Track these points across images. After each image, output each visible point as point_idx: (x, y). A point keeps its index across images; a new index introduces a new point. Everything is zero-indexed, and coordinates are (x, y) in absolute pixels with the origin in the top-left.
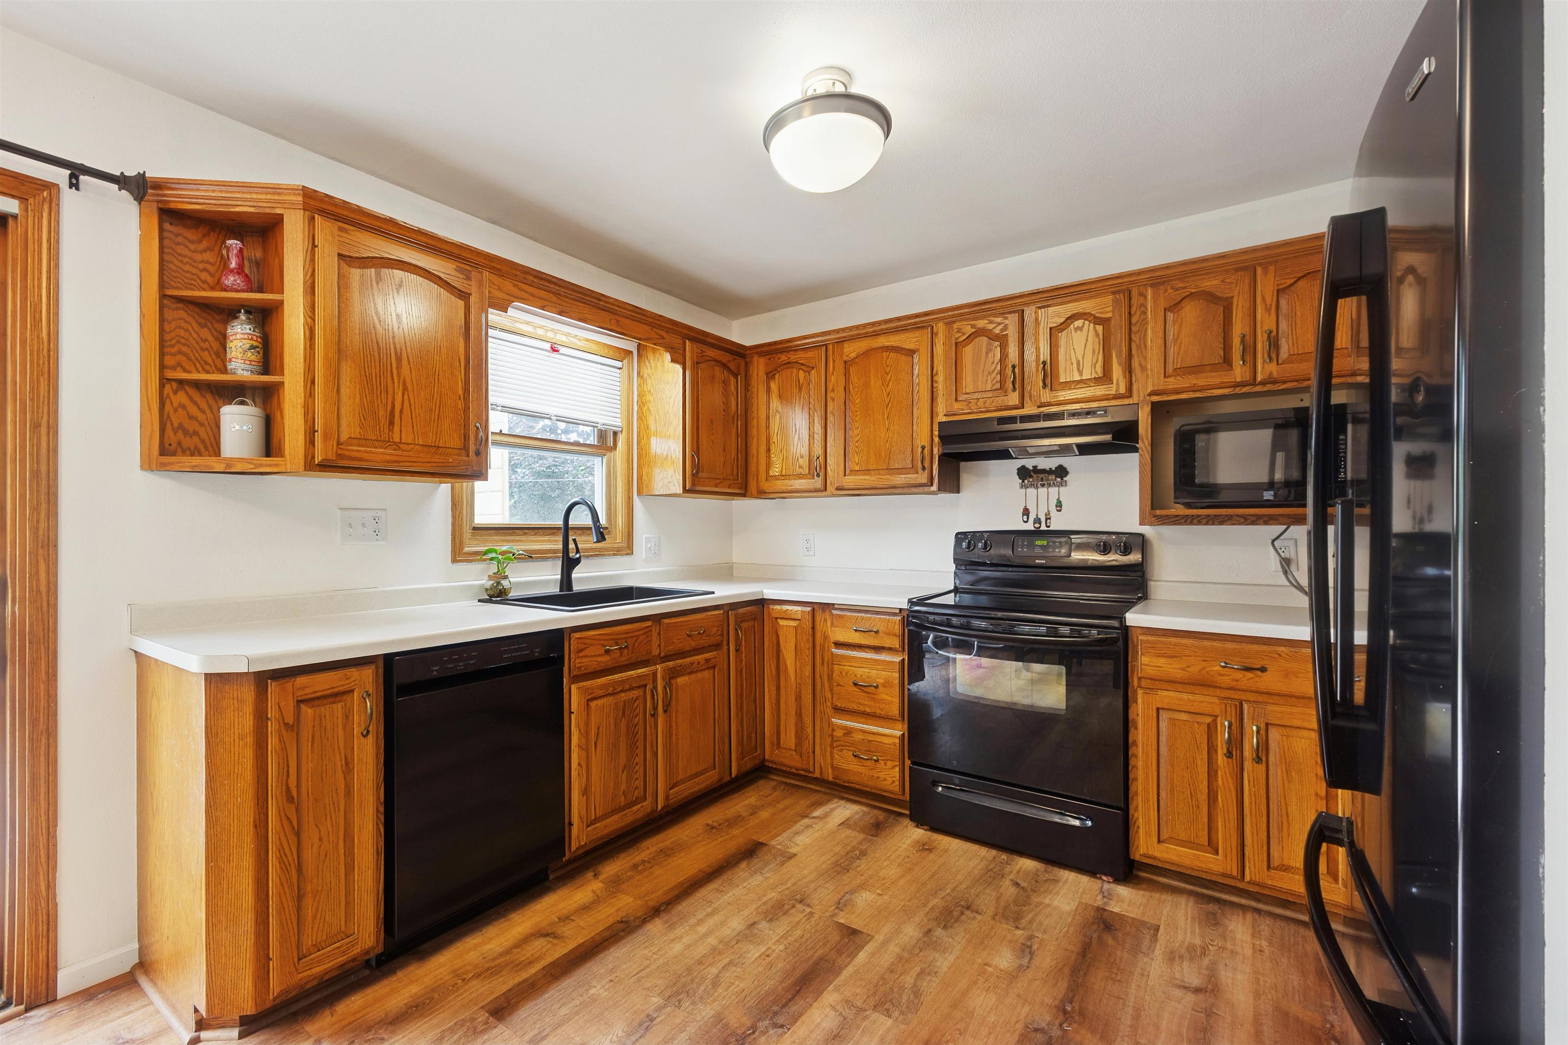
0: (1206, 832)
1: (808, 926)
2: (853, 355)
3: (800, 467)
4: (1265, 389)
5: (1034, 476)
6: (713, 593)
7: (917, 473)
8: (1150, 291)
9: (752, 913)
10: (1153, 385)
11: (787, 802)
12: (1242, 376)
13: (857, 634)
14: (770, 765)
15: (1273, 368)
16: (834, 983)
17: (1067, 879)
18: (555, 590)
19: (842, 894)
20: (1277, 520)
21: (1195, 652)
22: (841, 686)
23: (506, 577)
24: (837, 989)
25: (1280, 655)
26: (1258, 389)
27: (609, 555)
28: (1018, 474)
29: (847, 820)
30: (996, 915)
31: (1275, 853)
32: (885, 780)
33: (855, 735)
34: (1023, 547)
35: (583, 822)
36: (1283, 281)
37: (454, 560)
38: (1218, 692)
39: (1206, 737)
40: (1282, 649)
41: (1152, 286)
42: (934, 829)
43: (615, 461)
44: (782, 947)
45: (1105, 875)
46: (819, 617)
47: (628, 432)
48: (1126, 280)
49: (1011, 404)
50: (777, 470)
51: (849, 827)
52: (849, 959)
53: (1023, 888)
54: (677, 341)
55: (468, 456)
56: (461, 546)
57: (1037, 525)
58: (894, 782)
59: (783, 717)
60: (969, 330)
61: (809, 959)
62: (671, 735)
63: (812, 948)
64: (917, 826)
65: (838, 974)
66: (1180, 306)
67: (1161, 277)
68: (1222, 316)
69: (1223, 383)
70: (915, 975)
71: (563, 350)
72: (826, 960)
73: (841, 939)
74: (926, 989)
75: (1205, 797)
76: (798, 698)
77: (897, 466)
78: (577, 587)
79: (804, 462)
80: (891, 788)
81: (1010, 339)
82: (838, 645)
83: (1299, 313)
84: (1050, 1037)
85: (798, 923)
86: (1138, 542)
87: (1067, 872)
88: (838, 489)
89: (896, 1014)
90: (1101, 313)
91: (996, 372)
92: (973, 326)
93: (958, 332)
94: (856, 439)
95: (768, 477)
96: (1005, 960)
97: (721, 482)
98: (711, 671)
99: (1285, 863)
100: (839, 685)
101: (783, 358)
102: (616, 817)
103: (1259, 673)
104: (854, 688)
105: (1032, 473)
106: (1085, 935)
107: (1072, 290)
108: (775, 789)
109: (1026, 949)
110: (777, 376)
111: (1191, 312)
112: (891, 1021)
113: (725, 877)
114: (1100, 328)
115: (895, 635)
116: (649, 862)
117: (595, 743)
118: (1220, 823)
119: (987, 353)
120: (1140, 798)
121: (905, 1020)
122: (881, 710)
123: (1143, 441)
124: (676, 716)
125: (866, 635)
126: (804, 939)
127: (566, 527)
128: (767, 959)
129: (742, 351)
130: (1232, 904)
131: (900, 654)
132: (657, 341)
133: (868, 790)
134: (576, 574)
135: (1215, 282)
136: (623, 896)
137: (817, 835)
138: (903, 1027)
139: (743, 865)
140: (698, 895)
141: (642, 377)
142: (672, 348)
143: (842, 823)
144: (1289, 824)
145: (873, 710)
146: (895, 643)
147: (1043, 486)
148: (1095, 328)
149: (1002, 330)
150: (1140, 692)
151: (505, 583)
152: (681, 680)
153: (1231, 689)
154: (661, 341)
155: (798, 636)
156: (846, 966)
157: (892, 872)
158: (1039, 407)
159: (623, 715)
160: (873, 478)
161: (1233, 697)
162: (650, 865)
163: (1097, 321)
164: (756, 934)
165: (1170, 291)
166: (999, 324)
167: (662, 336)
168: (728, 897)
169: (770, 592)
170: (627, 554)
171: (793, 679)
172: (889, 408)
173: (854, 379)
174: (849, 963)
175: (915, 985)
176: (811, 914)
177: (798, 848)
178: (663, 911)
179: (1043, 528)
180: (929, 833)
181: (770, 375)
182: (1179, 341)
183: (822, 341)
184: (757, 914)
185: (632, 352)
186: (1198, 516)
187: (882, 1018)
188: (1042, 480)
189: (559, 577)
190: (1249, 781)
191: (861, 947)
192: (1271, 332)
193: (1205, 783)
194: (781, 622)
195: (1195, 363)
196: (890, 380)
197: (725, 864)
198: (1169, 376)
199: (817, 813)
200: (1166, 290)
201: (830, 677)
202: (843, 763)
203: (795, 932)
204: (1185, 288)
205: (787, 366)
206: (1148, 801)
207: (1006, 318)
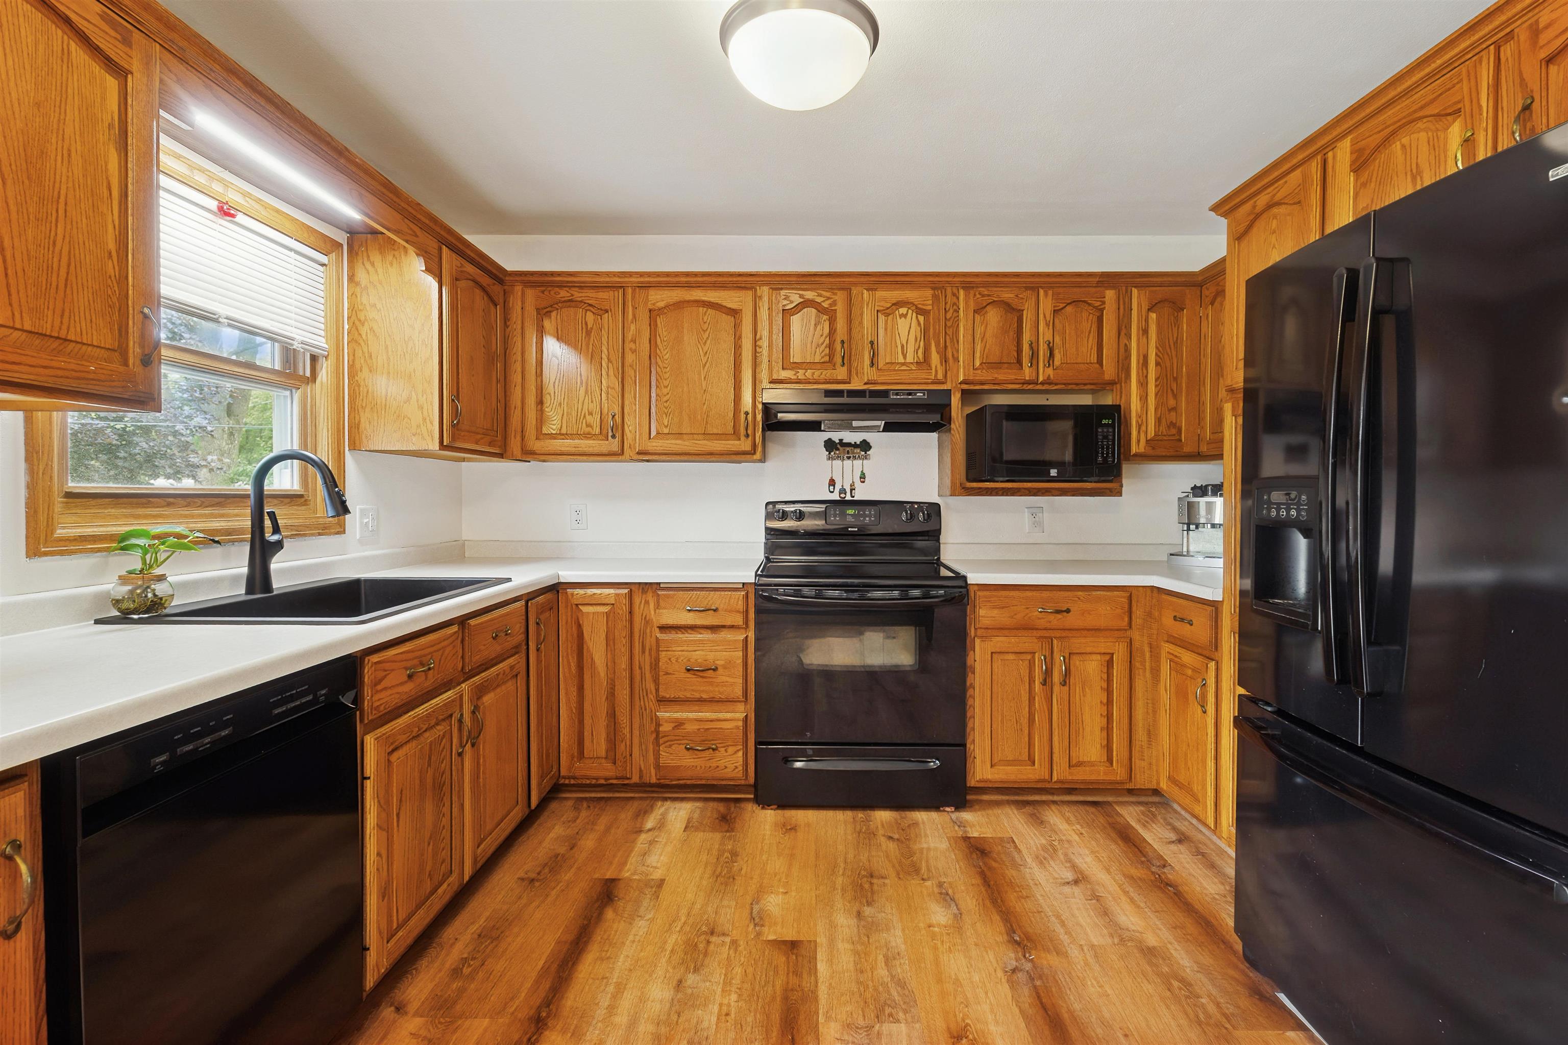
0: (1027, 750)
1: (742, 959)
2: (661, 304)
3: (588, 425)
4: (1044, 388)
5: (841, 448)
6: (509, 580)
7: (740, 439)
8: (962, 292)
9: (667, 971)
10: (965, 375)
11: (603, 822)
12: (1030, 376)
13: (691, 614)
14: (567, 782)
15: (1050, 371)
16: (821, 1012)
17: (922, 819)
18: (239, 592)
19: (748, 906)
20: (1050, 492)
21: (1021, 602)
22: (670, 674)
23: (161, 578)
24: (828, 1018)
25: (1079, 599)
26: (1039, 387)
27: (313, 535)
28: (825, 446)
29: (689, 821)
30: (898, 874)
31: (1073, 754)
32: (726, 767)
33: (687, 726)
34: (835, 516)
35: (382, 938)
36: (1058, 304)
37: (33, 551)
38: (1035, 633)
39: (1028, 671)
40: (1080, 593)
41: (963, 288)
42: (782, 806)
43: (313, 398)
44: (734, 997)
45: (948, 806)
46: (637, 600)
47: (338, 359)
48: (943, 279)
49: (839, 378)
50: (554, 427)
51: (697, 829)
52: (813, 978)
53: (898, 840)
54: (432, 244)
55: (126, 364)
56: (50, 527)
57: (843, 495)
58: (736, 767)
59: (587, 721)
60: (797, 300)
61: (773, 998)
62: (478, 777)
63: (767, 982)
64: (763, 808)
65: (816, 999)
66: (985, 310)
67: (970, 283)
68: (1016, 325)
69: (1016, 379)
70: (883, 964)
71: (240, 218)
72: (792, 990)
73: (788, 958)
74: (905, 975)
75: (1026, 721)
76: (611, 695)
77: (715, 431)
78: (279, 584)
79: (595, 420)
80: (733, 775)
81: (839, 315)
82: (664, 628)
83: (1067, 331)
84: (1027, 971)
85: (728, 958)
86: (934, 510)
87: (922, 813)
88: (639, 453)
89: (901, 1015)
90: (923, 305)
91: (825, 345)
92: (801, 296)
93: (785, 299)
94: (665, 399)
95: (540, 435)
96: (940, 915)
97: (482, 438)
98: (514, 681)
99: (1081, 759)
100: (667, 674)
101: (564, 294)
102: (421, 912)
103: (1065, 614)
104: (688, 675)
105: (838, 446)
106: (974, 866)
107: (898, 279)
108: (576, 809)
109: (946, 897)
110: (554, 314)
111: (993, 316)
112: (902, 1025)
113: (598, 937)
114: (921, 318)
115: (738, 612)
116: (474, 959)
117: (398, 815)
118: (1036, 739)
119: (815, 325)
120: (977, 733)
121: (913, 1017)
122: (720, 693)
123: (954, 422)
124: (483, 748)
125: (703, 614)
126: (750, 976)
127: (260, 496)
128: (728, 1018)
129: (501, 276)
130: (1044, 802)
131: (743, 631)
132: (409, 238)
133: (703, 782)
134: (276, 564)
135: (1012, 296)
136: (468, 1023)
137: (669, 848)
138: (917, 1026)
139: (609, 914)
140: (581, 976)
141: (358, 284)
142: (426, 252)
143: (686, 828)
144: (1083, 729)
145: (712, 695)
146: (739, 620)
147: (849, 458)
148: (917, 317)
149: (831, 305)
150: (977, 641)
151: (161, 589)
152: (488, 699)
153: (1045, 629)
154: (414, 239)
155: (610, 623)
156: (816, 987)
157: (777, 864)
158: (865, 384)
159: (429, 765)
160: (686, 443)
161: (1046, 635)
162: (476, 963)
163: (920, 311)
164: (692, 994)
165: (978, 296)
166: (829, 298)
167: (414, 232)
168: (622, 963)
169: (568, 575)
170: (338, 533)
171: (603, 674)
172: (706, 368)
173: (662, 330)
174: (817, 982)
175: (893, 977)
176: (734, 943)
177: (660, 871)
178: (548, 1016)
179: (848, 498)
180: (779, 812)
181: (543, 312)
182: (985, 341)
183: (619, 282)
184: (674, 968)
185: (341, 245)
186: (996, 488)
187: (894, 1027)
188: (848, 452)
189: (245, 570)
190: (1057, 701)
191: (813, 959)
192: (1050, 343)
193: (1027, 709)
194: (585, 609)
195: (996, 360)
196: (707, 338)
197: (585, 922)
198: (976, 369)
199: (649, 824)
200: (975, 295)
201: (655, 665)
202: (672, 760)
203: (734, 972)
204: (989, 296)
205: (568, 304)
206: (984, 733)
207: (835, 294)
